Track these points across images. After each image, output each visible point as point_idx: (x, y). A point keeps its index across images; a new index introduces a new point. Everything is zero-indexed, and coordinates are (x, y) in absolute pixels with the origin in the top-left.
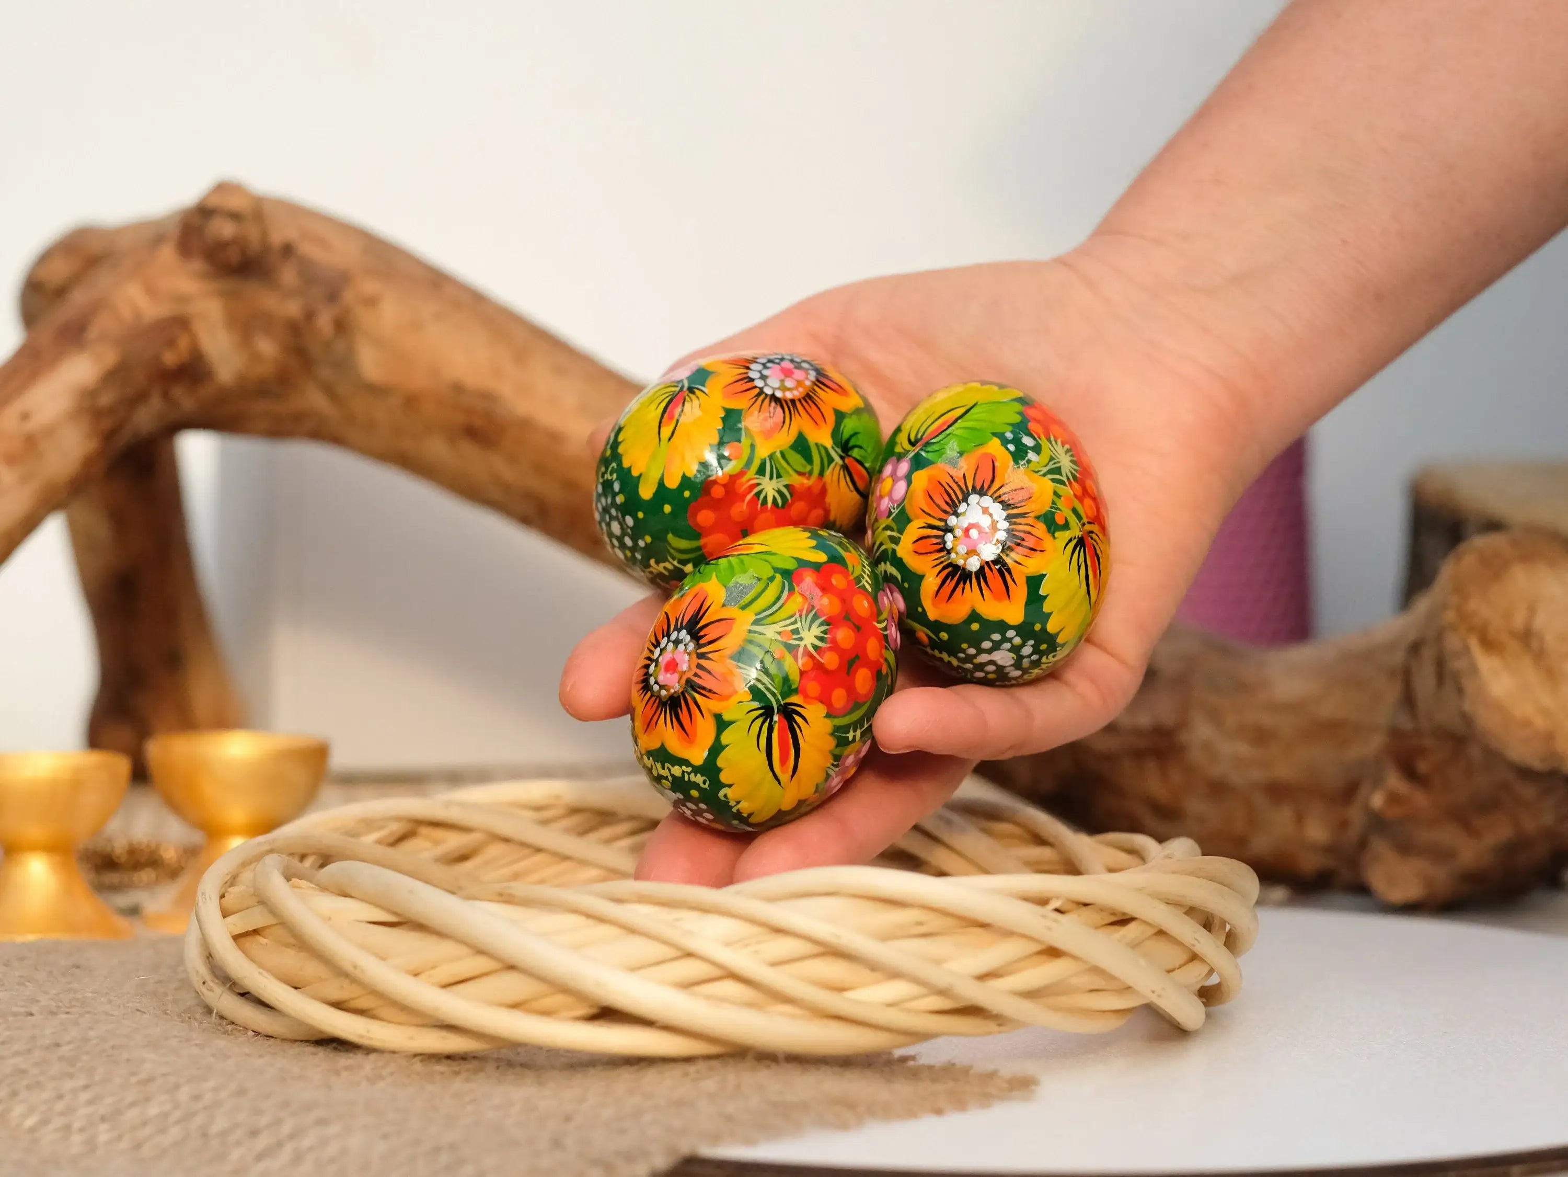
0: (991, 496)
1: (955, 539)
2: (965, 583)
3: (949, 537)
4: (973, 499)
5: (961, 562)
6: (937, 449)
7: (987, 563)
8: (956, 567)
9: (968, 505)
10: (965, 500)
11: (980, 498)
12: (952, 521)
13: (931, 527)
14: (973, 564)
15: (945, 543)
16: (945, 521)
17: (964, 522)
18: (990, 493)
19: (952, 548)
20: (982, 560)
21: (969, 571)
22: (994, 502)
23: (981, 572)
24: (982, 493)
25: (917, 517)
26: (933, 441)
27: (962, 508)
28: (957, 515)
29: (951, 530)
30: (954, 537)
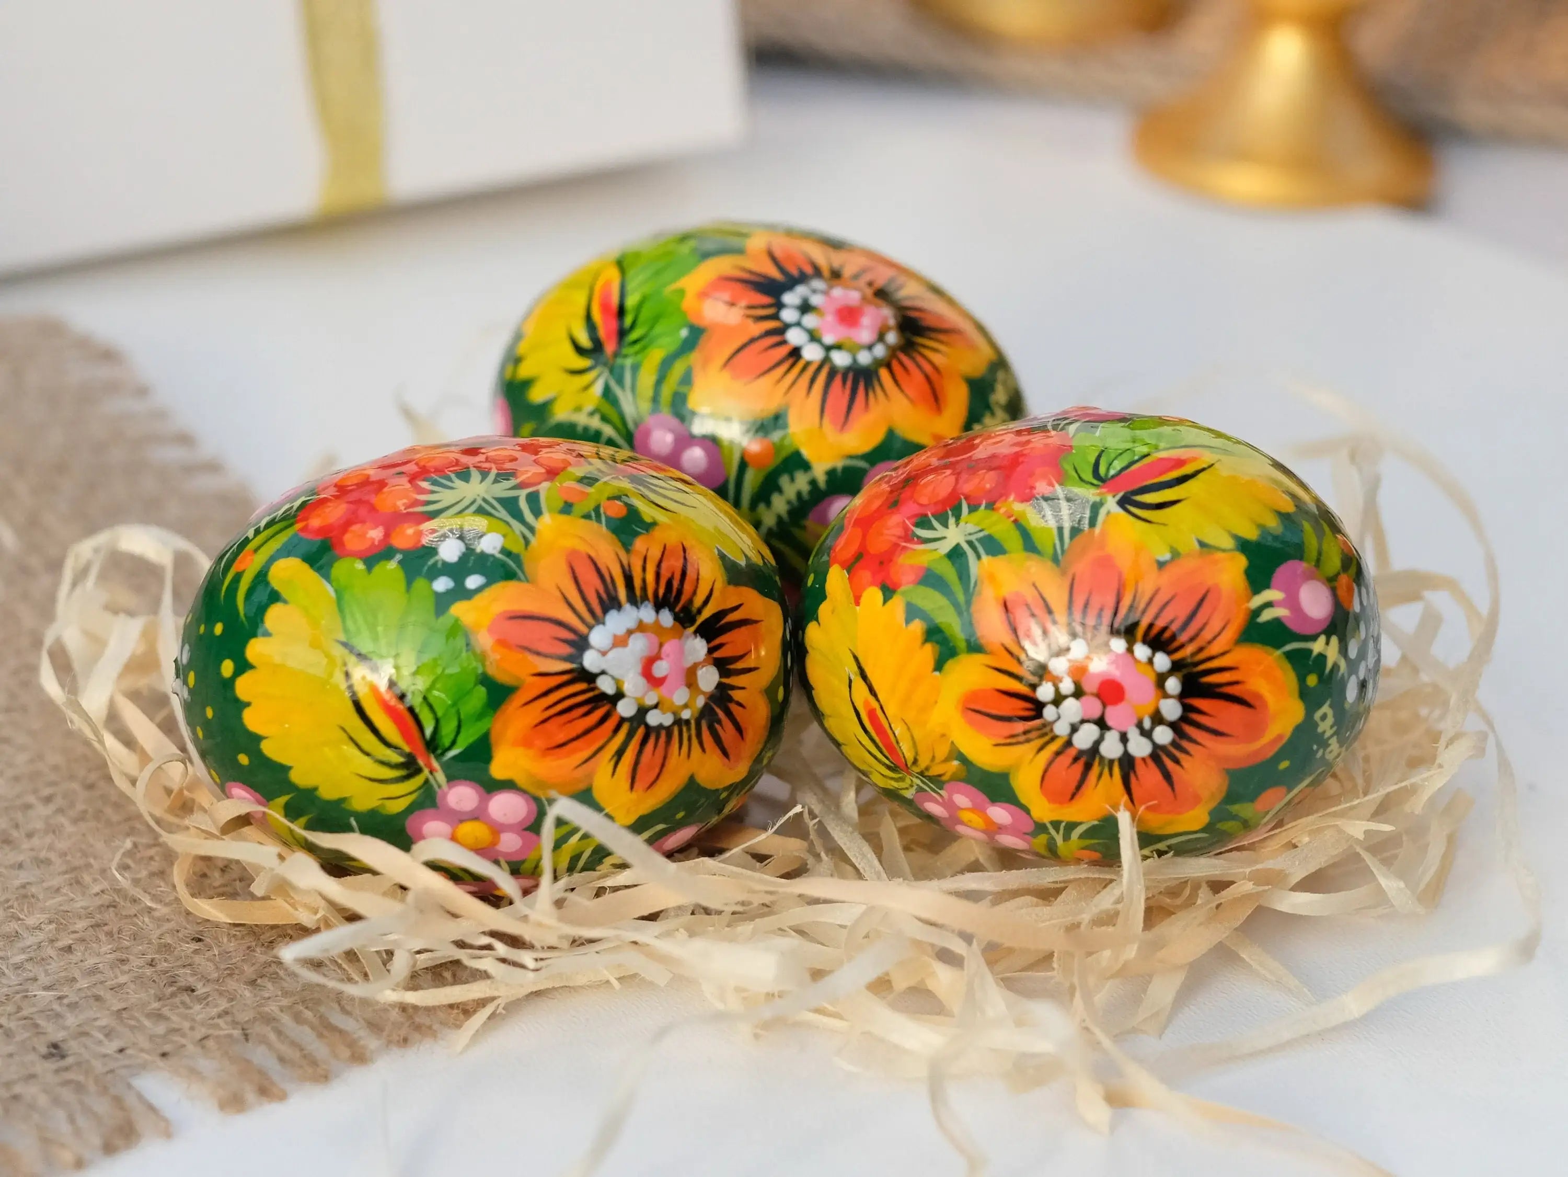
0: (591, 628)
1: (660, 706)
2: (731, 699)
3: (653, 719)
4: (590, 661)
5: (700, 702)
6: (454, 724)
7: (710, 651)
8: (706, 713)
9: (603, 673)
10: (590, 678)
11: (592, 647)
12: (625, 709)
13: (620, 754)
14: (709, 678)
15: (661, 726)
16: (622, 720)
17: (633, 685)
18: (582, 628)
19: (674, 713)
20: (705, 661)
21: (717, 688)
22: (604, 623)
23: (723, 666)
24: (581, 644)
25: (590, 776)
26: (428, 732)
27: (606, 686)
28: (619, 695)
29: (643, 711)
30: (656, 706)
